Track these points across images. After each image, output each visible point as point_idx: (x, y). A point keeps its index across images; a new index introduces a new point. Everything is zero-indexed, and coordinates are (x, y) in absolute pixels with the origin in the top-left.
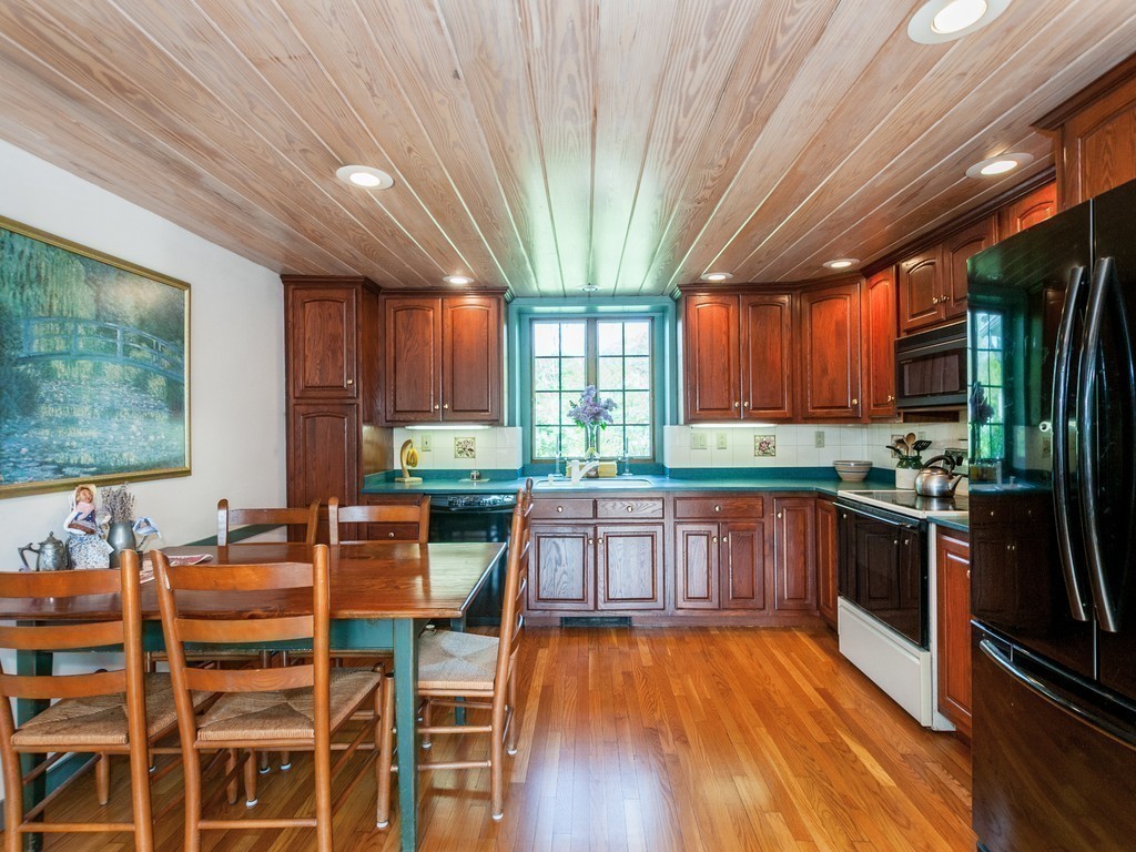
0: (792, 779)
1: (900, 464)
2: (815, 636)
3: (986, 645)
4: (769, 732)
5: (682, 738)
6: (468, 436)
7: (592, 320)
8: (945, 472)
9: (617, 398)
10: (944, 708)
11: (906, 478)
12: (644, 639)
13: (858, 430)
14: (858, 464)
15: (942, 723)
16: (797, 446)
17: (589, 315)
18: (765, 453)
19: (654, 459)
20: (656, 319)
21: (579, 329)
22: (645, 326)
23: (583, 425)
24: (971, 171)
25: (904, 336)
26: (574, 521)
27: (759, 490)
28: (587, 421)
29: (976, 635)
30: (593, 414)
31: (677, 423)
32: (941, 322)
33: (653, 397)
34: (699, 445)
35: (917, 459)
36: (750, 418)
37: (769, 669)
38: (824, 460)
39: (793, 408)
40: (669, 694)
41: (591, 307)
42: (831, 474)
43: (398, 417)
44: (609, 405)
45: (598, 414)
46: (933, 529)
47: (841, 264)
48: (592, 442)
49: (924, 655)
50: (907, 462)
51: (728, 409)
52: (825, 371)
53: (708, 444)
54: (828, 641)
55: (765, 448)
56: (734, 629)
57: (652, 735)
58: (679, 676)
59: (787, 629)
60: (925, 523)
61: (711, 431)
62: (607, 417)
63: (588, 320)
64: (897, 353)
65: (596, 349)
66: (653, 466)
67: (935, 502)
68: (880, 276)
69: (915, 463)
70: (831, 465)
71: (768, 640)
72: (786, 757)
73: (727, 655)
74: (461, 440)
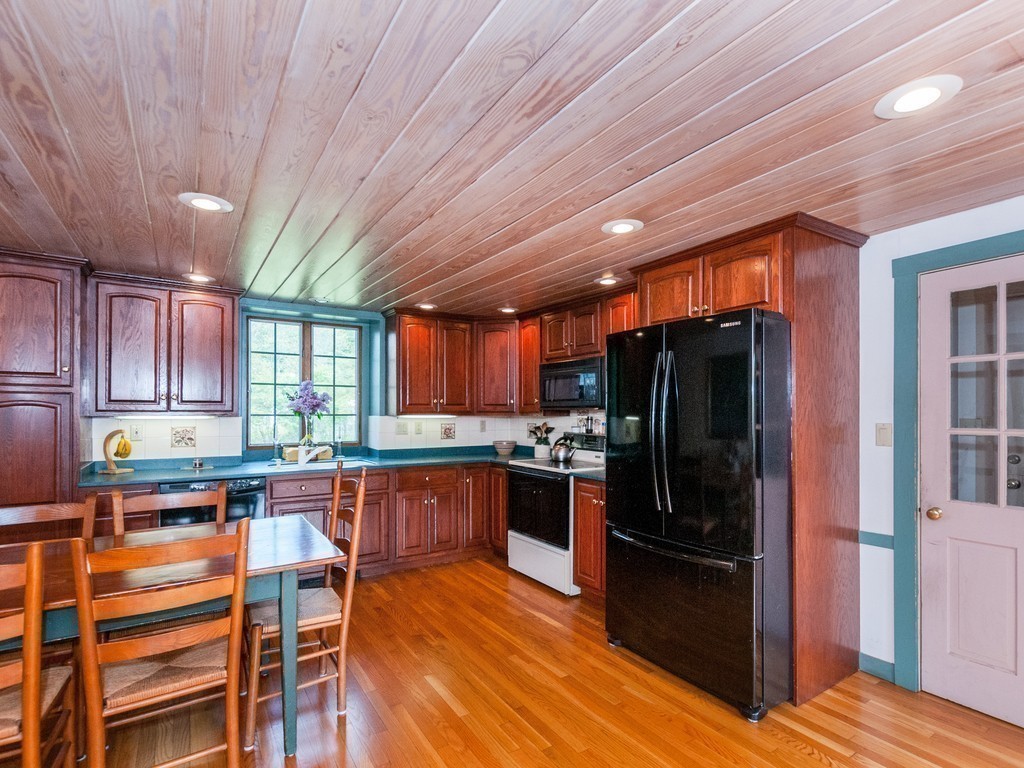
0: (513, 638)
1: (537, 443)
2: (490, 561)
3: (616, 533)
4: (489, 618)
5: (438, 635)
6: (188, 425)
7: (307, 324)
8: (567, 446)
9: (329, 392)
10: (577, 581)
11: (541, 452)
12: (376, 584)
13: (505, 420)
14: (509, 443)
15: (576, 590)
16: (471, 432)
17: (303, 319)
18: (448, 437)
19: (360, 443)
20: (364, 329)
21: (294, 330)
22: (353, 333)
23: (301, 415)
24: (596, 281)
25: (545, 362)
26: (315, 497)
27: (456, 464)
28: (306, 411)
29: (609, 530)
30: (310, 405)
31: (387, 414)
32: (567, 357)
33: (360, 392)
34: (402, 431)
35: (546, 438)
36: (444, 412)
37: (471, 585)
38: (486, 440)
39: (471, 404)
40: (416, 614)
41: (308, 314)
42: (491, 450)
43: (112, 406)
44: (323, 397)
45: (316, 405)
46: (572, 478)
47: (508, 311)
48: (305, 429)
49: (566, 553)
50: (540, 441)
51: (429, 404)
52: (492, 380)
53: (409, 430)
54: (499, 561)
55: (448, 433)
56: (436, 566)
57: (418, 639)
58: (416, 602)
59: (470, 559)
60: (568, 476)
61: (412, 421)
62: (323, 408)
63: (304, 323)
64: (541, 372)
65: (311, 347)
66: (360, 449)
67: (561, 464)
68: (529, 322)
69: (545, 441)
70: (492, 444)
71: (462, 569)
72: (505, 629)
73: (441, 583)
74: (179, 430)
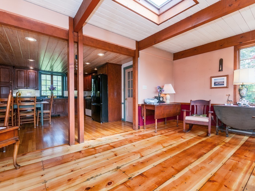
7: (52, 76)
9: (56, 87)
14: (89, 96)
19: (62, 95)
20: (63, 76)
21: (50, 76)
22: (61, 77)
23: (51, 91)
24: (94, 69)
28: (52, 90)
30: (52, 89)
31: (66, 91)
33: (62, 87)
36: (76, 90)
41: (52, 74)
43: (18, 88)
44: (55, 88)
45: (54, 89)
47: (86, 73)
48: (52, 93)
52: (85, 85)
62: (55, 89)
65: (53, 79)
66: (62, 97)
68: (90, 75)
70: (86, 96)
74: (29, 92)
